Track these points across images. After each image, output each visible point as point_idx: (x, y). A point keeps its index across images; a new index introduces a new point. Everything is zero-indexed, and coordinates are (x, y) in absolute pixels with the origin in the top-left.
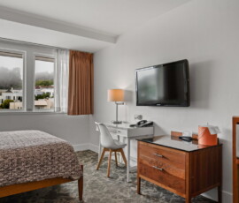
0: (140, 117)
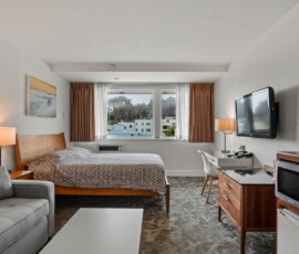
0: (243, 147)
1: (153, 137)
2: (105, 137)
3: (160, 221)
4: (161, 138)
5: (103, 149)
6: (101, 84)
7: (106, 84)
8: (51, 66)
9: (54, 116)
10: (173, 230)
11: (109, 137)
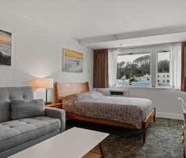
1: (150, 87)
2: (115, 85)
3: (134, 148)
4: (157, 87)
5: (113, 93)
6: (112, 49)
7: (115, 49)
8: (79, 41)
9: (81, 71)
10: (140, 155)
11: (117, 86)
